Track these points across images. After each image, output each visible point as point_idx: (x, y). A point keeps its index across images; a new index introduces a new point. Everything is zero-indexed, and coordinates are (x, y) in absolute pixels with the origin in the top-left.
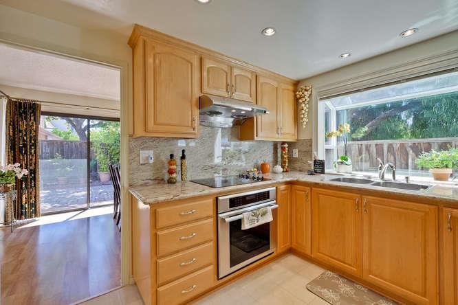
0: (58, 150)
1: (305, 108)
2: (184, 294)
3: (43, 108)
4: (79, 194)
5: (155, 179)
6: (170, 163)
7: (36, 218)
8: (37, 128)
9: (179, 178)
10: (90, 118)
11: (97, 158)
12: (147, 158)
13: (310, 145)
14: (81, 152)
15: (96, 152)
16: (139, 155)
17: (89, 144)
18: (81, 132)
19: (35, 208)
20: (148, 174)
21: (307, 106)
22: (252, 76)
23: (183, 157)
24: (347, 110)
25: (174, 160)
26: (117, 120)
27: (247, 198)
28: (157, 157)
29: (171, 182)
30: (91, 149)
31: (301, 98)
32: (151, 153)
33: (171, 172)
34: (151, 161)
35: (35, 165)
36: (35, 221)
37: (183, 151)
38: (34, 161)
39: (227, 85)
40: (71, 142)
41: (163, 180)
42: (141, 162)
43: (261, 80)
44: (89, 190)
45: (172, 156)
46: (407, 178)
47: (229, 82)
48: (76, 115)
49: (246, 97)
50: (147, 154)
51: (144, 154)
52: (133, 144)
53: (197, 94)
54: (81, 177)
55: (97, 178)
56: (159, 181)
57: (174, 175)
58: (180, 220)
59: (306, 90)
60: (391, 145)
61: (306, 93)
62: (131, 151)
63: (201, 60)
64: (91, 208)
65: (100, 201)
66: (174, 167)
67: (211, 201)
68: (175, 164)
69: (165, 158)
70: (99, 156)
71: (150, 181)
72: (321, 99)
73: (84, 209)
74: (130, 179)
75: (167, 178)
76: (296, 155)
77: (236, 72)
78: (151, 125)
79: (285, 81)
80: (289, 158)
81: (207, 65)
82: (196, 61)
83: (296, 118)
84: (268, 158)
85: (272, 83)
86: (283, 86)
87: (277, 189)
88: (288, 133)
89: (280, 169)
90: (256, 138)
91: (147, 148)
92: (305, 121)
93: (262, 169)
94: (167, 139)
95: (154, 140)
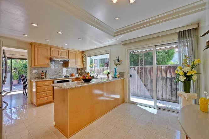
1: (84, 59)
5: (38, 78)
9: (45, 77)
10: (11, 58)
13: (85, 68)
20: (36, 76)
22: (67, 51)
23: (46, 72)
26: (27, 59)
29: (42, 78)
31: (83, 56)
32: (37, 71)
33: (42, 76)
34: (37, 73)
37: (46, 70)
39: (59, 54)
42: (34, 73)
43: (70, 52)
45: (42, 72)
47: (59, 53)
49: (65, 56)
51: (34, 71)
52: (31, 69)
53: (49, 56)
56: (39, 78)
59: (84, 54)
62: (30, 70)
64: (13, 92)
67: (51, 81)
68: (44, 74)
69: (40, 72)
71: (36, 78)
72: (88, 57)
73: (9, 92)
75: (41, 77)
76: (83, 71)
77: (61, 50)
78: (36, 64)
79: (79, 51)
80: (81, 72)
81: (52, 49)
82: (49, 49)
83: (82, 61)
84: (75, 72)
85: (74, 52)
86: (78, 53)
87: (72, 79)
88: (80, 65)
89: (77, 75)
90: (68, 67)
91: (35, 70)
92: (84, 62)
93: (72, 75)
94: (41, 68)
95: (37, 68)
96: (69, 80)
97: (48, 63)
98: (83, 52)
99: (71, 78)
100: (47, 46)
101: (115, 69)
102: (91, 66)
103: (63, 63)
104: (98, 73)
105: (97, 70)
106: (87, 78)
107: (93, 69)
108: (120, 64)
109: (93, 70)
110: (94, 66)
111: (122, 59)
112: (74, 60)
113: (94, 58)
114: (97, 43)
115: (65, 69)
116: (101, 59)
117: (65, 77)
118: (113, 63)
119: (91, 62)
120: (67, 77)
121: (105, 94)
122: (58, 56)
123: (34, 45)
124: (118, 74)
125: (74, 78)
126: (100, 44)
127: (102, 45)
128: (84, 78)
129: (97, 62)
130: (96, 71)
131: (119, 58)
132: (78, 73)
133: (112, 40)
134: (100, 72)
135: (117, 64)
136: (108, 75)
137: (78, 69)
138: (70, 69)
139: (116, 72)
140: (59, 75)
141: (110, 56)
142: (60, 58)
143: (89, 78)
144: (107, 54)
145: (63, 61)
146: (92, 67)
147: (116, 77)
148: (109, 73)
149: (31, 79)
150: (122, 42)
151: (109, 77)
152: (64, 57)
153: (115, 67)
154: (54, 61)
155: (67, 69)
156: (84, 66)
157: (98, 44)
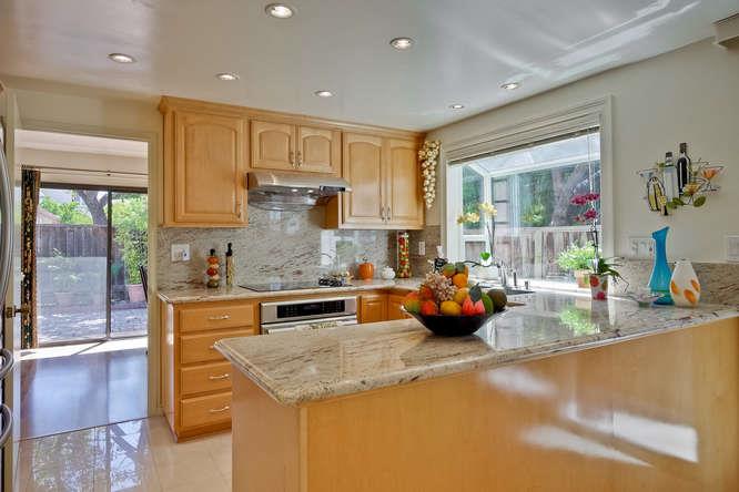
0: (56, 242)
1: (429, 177)
2: (212, 413)
3: (44, 177)
4: (94, 322)
5: (192, 282)
6: (210, 261)
7: (32, 350)
8: (35, 208)
9: (224, 282)
10: (111, 189)
11: (124, 258)
12: (181, 254)
13: (435, 234)
14: (96, 245)
15: (123, 246)
16: (170, 250)
17: (110, 230)
18: (95, 208)
19: (31, 332)
20: (183, 274)
21: (433, 173)
22: (333, 135)
23: (229, 253)
24: (520, 175)
25: (216, 257)
26: (143, 191)
27: (306, 308)
28: (195, 253)
29: (211, 286)
30: (114, 240)
31: (423, 161)
32: (186, 248)
33: (211, 272)
34: (187, 258)
35: (31, 265)
36: (30, 353)
37: (230, 245)
38: (30, 260)
39: (291, 153)
40: (79, 227)
41: (202, 283)
42: (173, 259)
43: (349, 139)
44: (109, 317)
45: (212, 251)
46: (526, 283)
47: (293, 148)
48: (87, 185)
49: (325, 168)
50: (182, 250)
51: (176, 249)
52: (163, 236)
53: (243, 168)
54: (95, 293)
55: (123, 295)
56: (196, 284)
57: (216, 277)
58: (208, 326)
59: (431, 149)
60: (550, 234)
61: (430, 153)
62: (160, 245)
63: (250, 123)
64: (114, 339)
65: (129, 330)
66: (216, 266)
67: (250, 307)
68: (218, 262)
69: (204, 254)
70: (127, 255)
71: (183, 284)
72: (452, 163)
73: (102, 341)
74: (158, 281)
75: (207, 280)
76: (422, 252)
77: (305, 133)
78: (181, 213)
79: (399, 135)
80: (410, 256)
81: (258, 129)
82: (241, 126)
83: (420, 193)
84: (377, 256)
85: (371, 141)
86: (393, 143)
87: (360, 299)
88: (403, 217)
89: (390, 273)
90: (341, 226)
91: (180, 241)
92: (430, 197)
93: (360, 273)
94: (208, 230)
95: (189, 231)
96: (343, 302)
97: (237, 205)
98: (421, 138)
99: (353, 293)
100: (233, 112)
101: (660, 238)
102: (472, 217)
103: (311, 201)
104: (516, 260)
105: (506, 242)
106: (451, 307)
107: (484, 236)
108: (700, 202)
109: (482, 243)
110: (488, 220)
111: (714, 163)
112: (371, 189)
113: (487, 169)
114: (511, 61)
115: (328, 238)
116: (533, 177)
117: (324, 282)
118: (638, 192)
119: (472, 197)
120: (335, 284)
121: (571, 412)
122: (286, 166)
123: (174, 113)
124: (683, 277)
125: (369, 291)
126: (536, 70)
127: (546, 77)
128: (431, 308)
129: (509, 193)
130: (499, 248)
131: (693, 154)
132: (394, 261)
133: (642, 13)
134: (524, 253)
135: (677, 203)
136: (594, 282)
137: (393, 238)
138: (355, 240)
139: (663, 264)
140: (295, 269)
141: (611, 148)
142: (296, 174)
143: (469, 303)
144: (583, 132)
145: (312, 195)
146: (476, 227)
147: (665, 303)
148: (602, 267)
149: (160, 289)
150: (721, 23)
151: (601, 297)
152: (319, 169)
153: (659, 222)
154: (270, 192)
155: (339, 238)
156: (431, 222)
157: (526, 66)
